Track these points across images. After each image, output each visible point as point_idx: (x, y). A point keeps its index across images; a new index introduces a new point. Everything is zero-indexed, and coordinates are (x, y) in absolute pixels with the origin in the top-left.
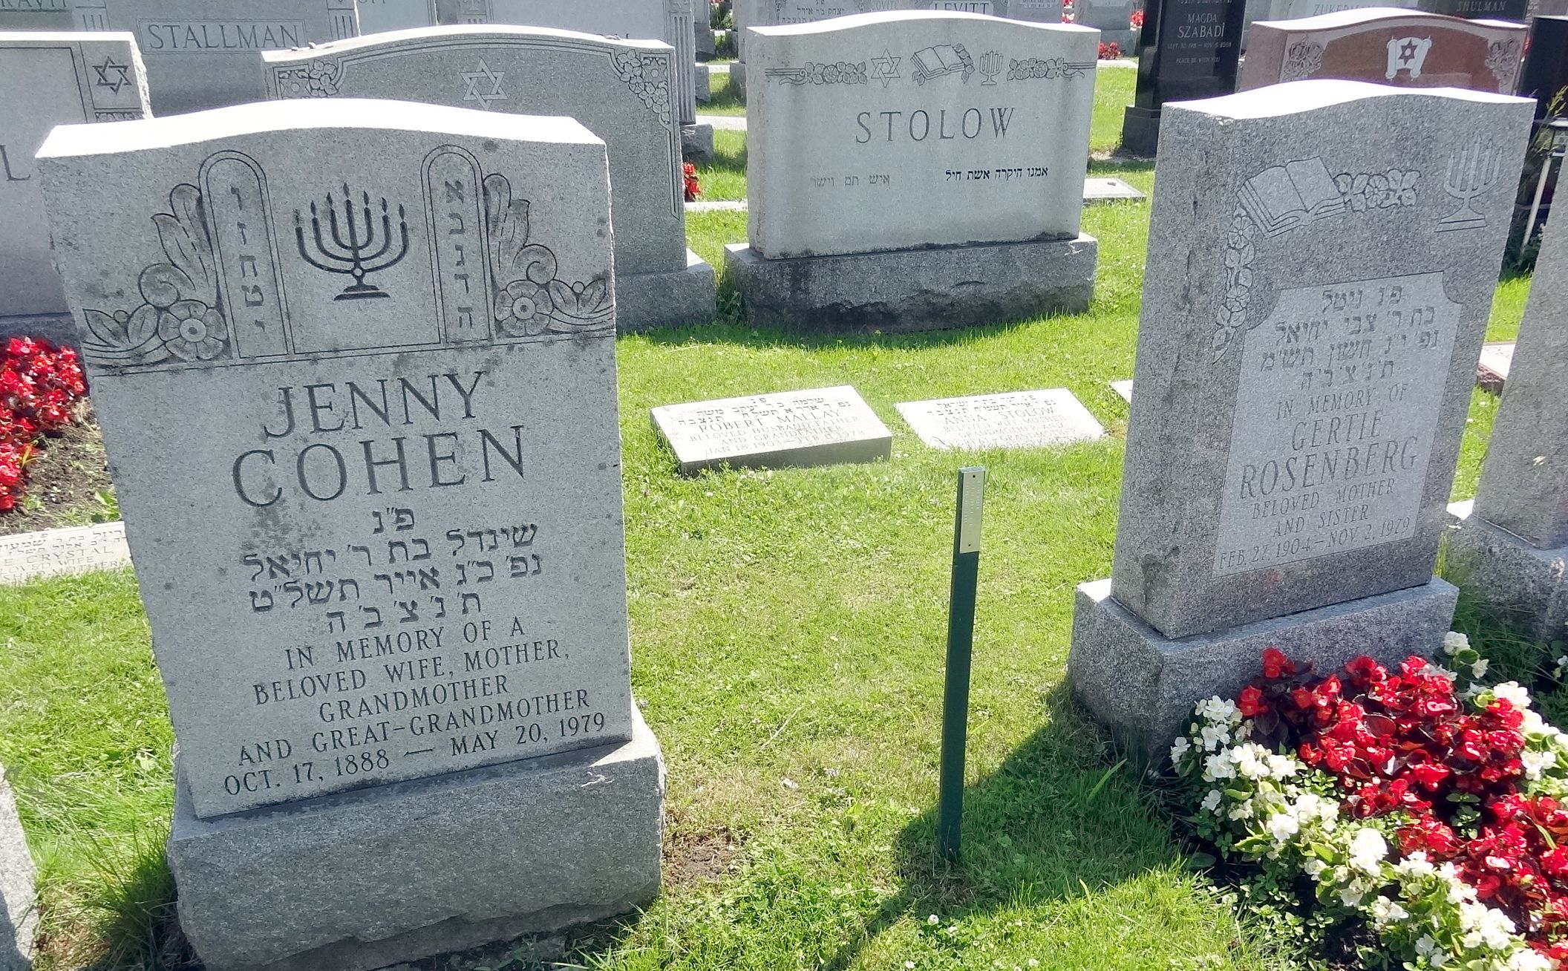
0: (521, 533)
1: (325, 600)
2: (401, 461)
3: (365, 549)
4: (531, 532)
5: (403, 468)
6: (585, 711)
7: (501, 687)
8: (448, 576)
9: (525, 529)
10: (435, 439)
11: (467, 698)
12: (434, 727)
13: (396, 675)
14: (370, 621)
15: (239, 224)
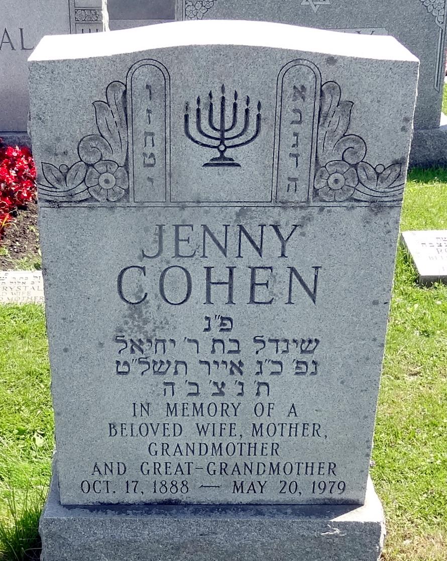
0: (307, 344)
1: (164, 373)
2: (230, 284)
3: (196, 341)
4: (314, 344)
5: (231, 288)
6: (332, 478)
7: (275, 450)
8: (250, 368)
9: (310, 341)
10: (256, 270)
11: (249, 455)
12: (223, 471)
13: (203, 431)
14: (192, 392)
15: (147, 110)
